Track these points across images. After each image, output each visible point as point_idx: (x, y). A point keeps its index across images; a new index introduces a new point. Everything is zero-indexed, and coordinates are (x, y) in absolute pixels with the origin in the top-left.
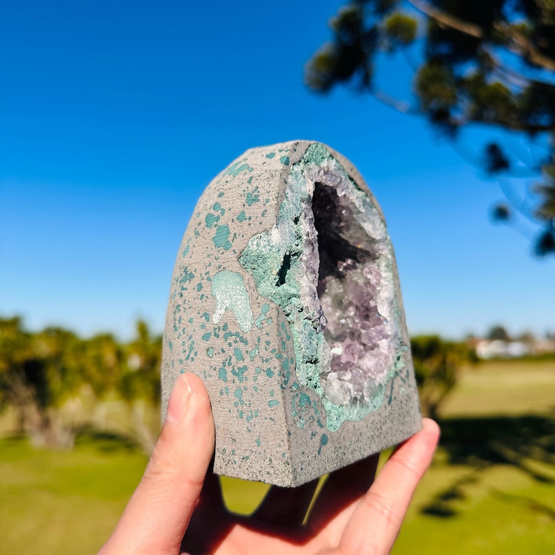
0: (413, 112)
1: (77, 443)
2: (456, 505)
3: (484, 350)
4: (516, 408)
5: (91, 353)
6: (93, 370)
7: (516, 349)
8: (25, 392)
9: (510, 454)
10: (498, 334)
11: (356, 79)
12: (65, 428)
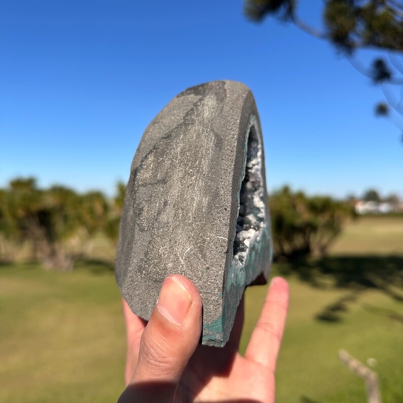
0: (323, 37)
1: (75, 267)
2: (340, 314)
3: (361, 208)
4: (384, 250)
5: (86, 205)
6: (87, 218)
7: (384, 208)
8: (38, 232)
9: (378, 281)
10: (372, 196)
11: (282, 10)
12: (67, 257)
